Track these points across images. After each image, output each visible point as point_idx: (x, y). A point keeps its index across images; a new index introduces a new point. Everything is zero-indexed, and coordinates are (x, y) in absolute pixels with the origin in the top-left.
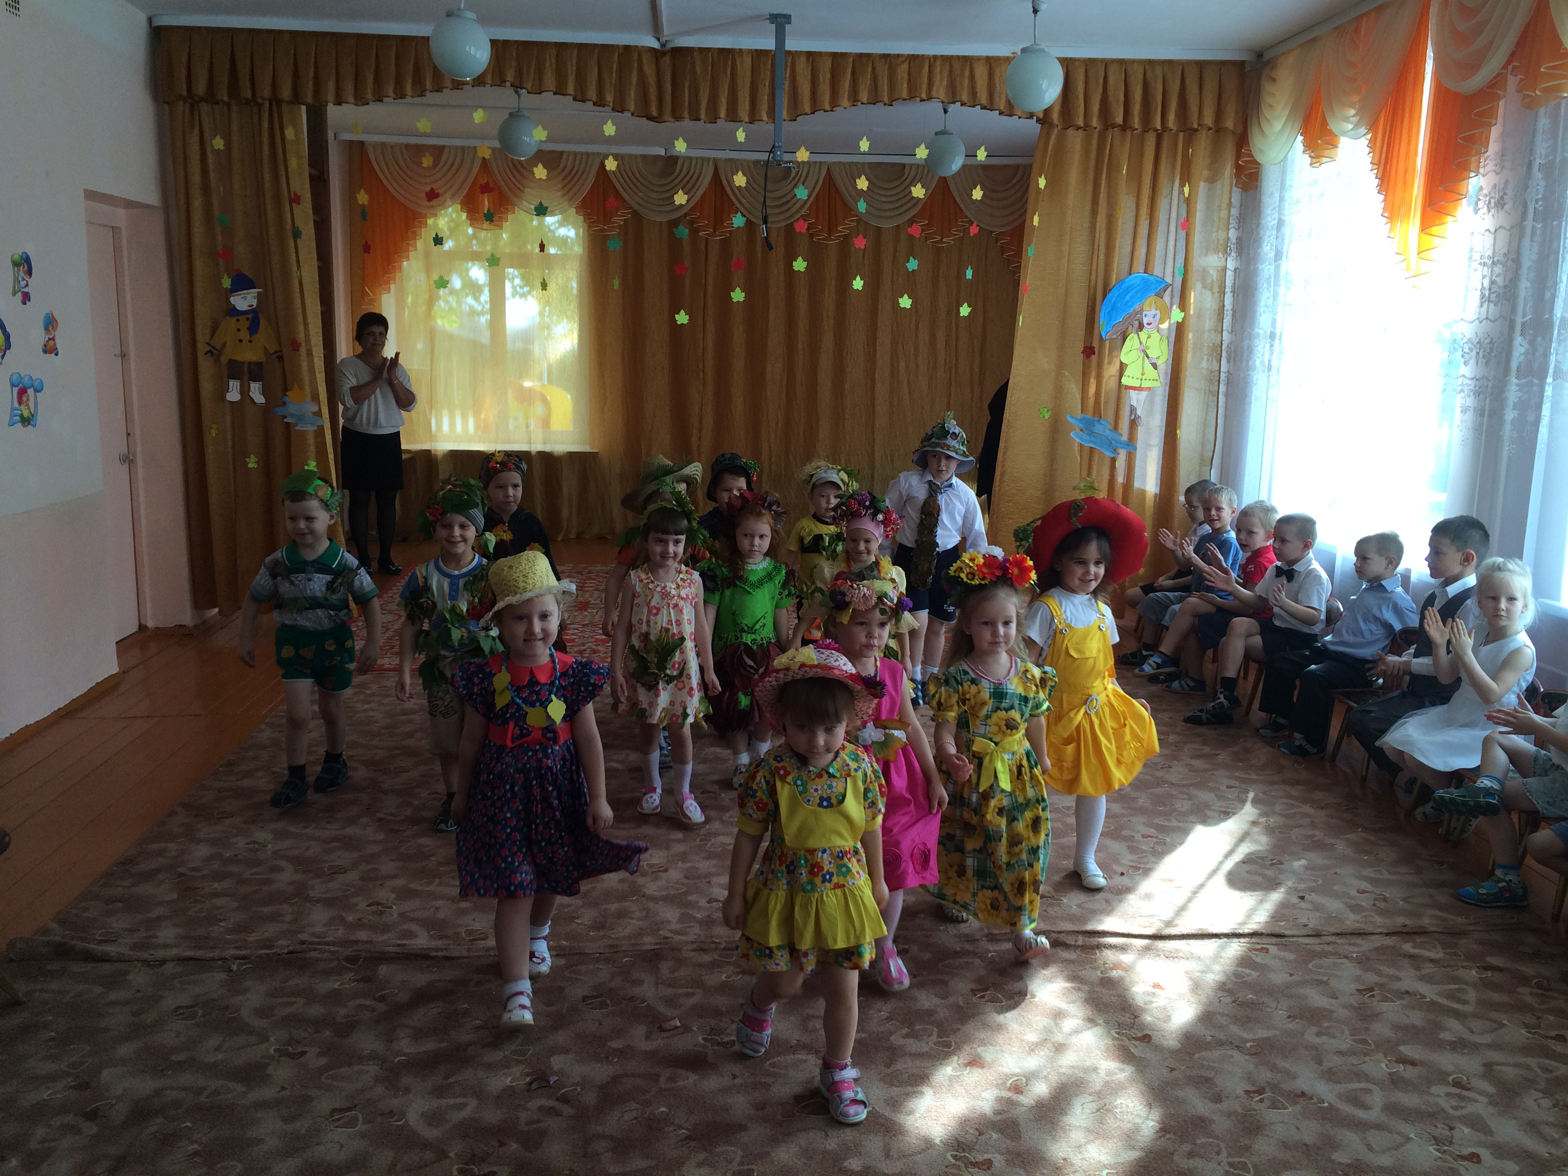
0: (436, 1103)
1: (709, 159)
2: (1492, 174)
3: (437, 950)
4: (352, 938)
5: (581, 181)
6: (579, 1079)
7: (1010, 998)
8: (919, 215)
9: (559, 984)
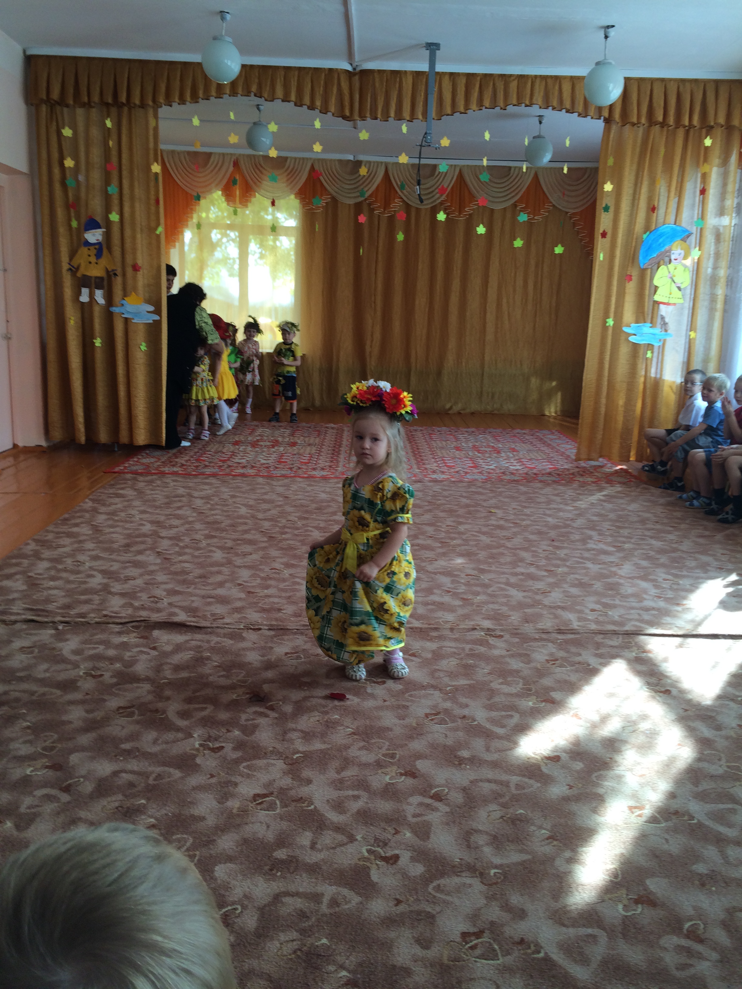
0: (186, 707)
1: (382, 163)
3: (191, 622)
4: (137, 614)
5: (299, 175)
6: (282, 698)
7: (572, 666)
8: (520, 201)
9: (270, 645)
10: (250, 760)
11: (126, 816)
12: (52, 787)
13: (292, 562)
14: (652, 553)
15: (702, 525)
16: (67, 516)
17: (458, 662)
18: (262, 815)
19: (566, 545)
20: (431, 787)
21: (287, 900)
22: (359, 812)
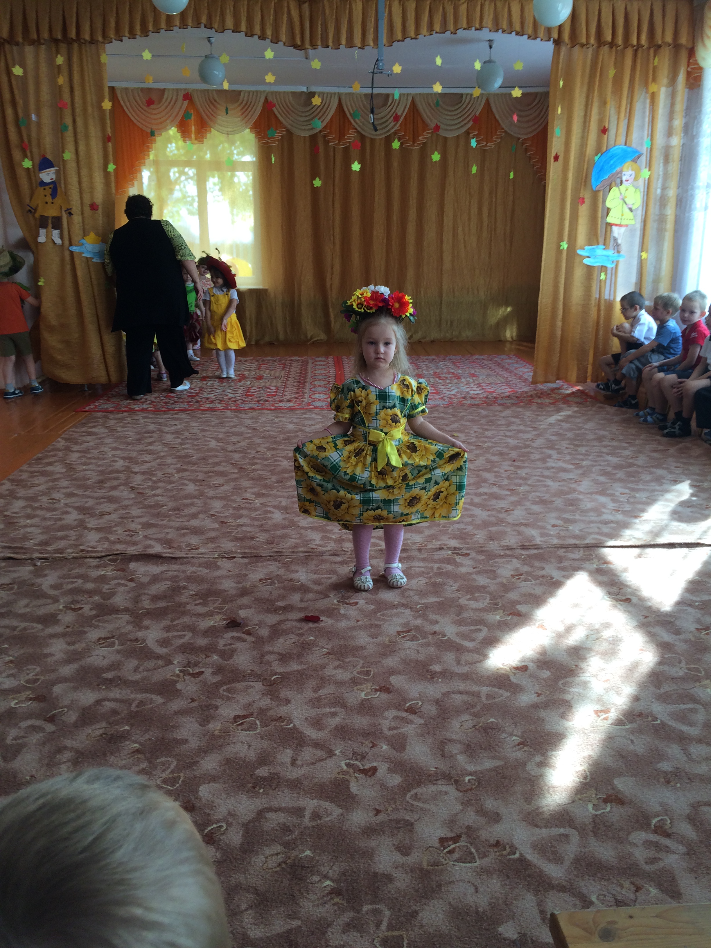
0: (165, 635)
1: (335, 93)
3: (166, 553)
4: (113, 548)
5: (253, 109)
6: (257, 622)
7: (537, 579)
8: (472, 128)
9: (244, 572)
10: (230, 683)
11: (110, 743)
12: (37, 718)
13: (263, 491)
14: (609, 469)
15: (655, 440)
16: (40, 455)
17: (427, 581)
18: (243, 735)
19: (526, 465)
20: (405, 700)
21: (270, 815)
22: (336, 728)
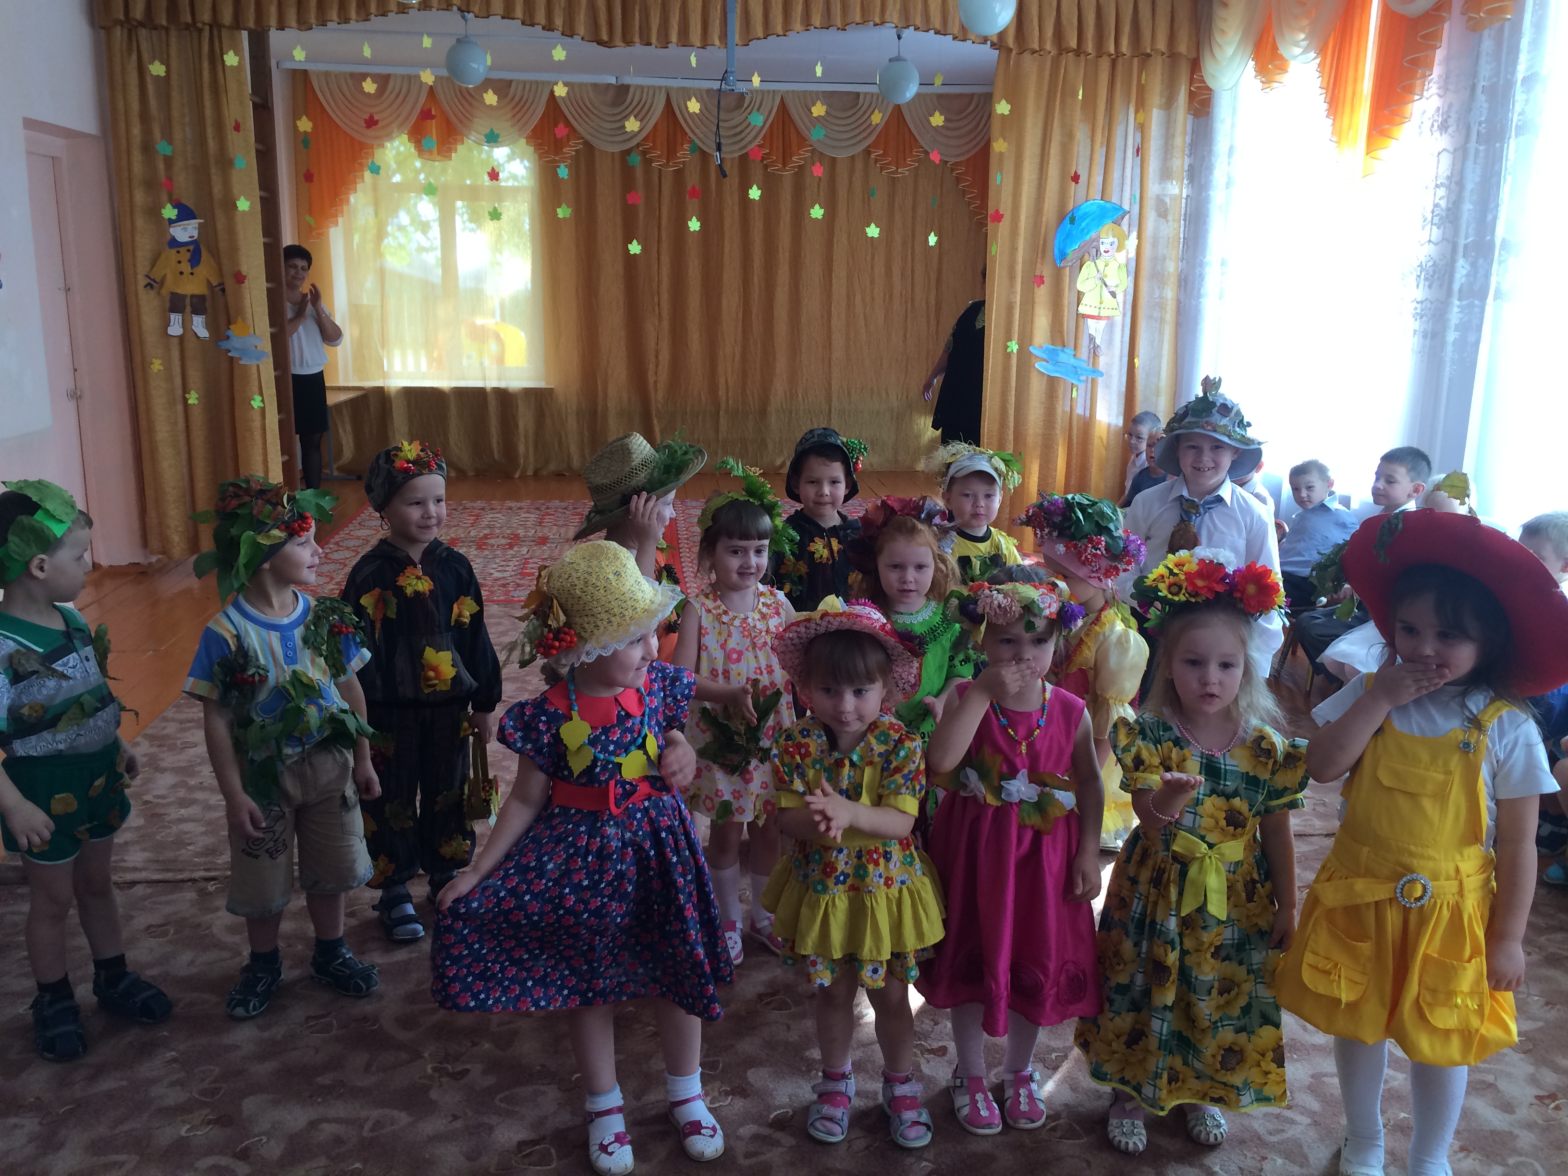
0: (409, 1009)
1: (660, 88)
2: (1436, 97)
5: (531, 110)
8: (875, 145)
10: (509, 1087)
12: (221, 1153)
20: (769, 1109)
